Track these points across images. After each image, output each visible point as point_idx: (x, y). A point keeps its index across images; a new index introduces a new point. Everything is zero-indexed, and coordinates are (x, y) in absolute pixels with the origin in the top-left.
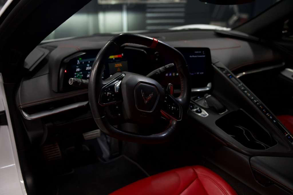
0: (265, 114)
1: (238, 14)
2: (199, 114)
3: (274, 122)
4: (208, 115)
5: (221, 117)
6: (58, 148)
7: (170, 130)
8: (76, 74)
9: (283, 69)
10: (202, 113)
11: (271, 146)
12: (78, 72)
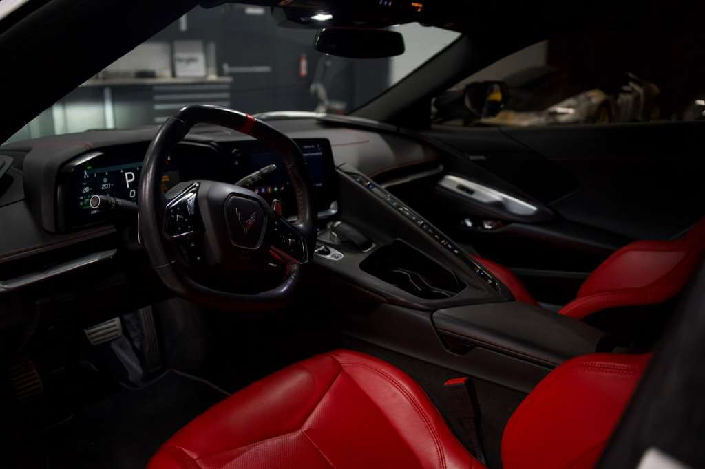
0: (440, 241)
1: (327, 103)
2: (328, 257)
3: (454, 253)
4: (343, 256)
5: (367, 255)
6: (35, 371)
7: (290, 282)
8: (82, 198)
9: (441, 176)
10: (332, 254)
11: (457, 293)
12: (86, 194)
